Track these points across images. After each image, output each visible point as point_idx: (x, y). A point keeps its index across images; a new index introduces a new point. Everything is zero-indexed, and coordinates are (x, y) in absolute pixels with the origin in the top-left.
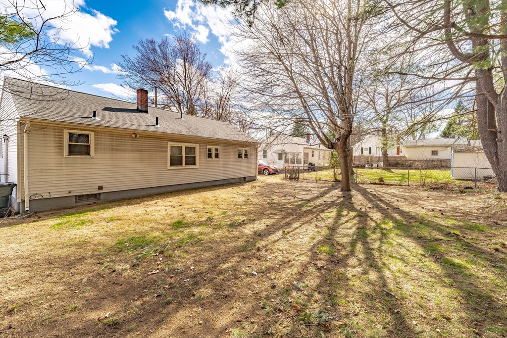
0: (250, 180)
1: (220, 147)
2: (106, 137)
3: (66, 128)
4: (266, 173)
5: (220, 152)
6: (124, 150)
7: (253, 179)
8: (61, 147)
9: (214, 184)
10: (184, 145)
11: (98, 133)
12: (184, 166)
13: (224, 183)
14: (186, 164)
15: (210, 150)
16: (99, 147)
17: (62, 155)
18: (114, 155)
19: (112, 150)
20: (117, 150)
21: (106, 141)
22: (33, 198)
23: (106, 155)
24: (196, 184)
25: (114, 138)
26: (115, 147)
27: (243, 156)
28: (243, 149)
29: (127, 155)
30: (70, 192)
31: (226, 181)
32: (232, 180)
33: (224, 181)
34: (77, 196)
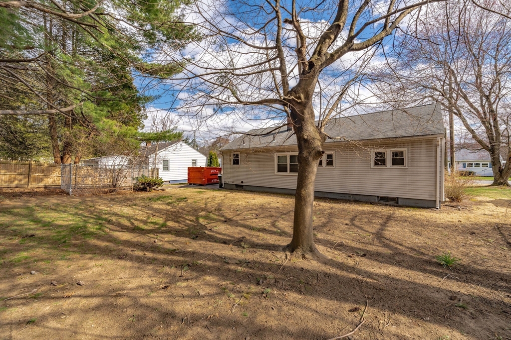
2: (244, 154)
3: (232, 152)
5: (334, 158)
7: (430, 206)
10: (288, 154)
11: (241, 152)
12: (288, 173)
14: (290, 171)
16: (241, 160)
17: (231, 164)
19: (247, 161)
21: (244, 156)
22: (225, 183)
23: (244, 164)
27: (388, 162)
28: (389, 150)
30: (233, 182)
31: (348, 196)
32: (361, 196)
33: (344, 195)
34: (236, 185)
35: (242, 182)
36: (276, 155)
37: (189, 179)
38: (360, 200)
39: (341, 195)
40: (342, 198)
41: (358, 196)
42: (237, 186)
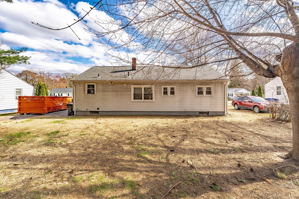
0: (215, 115)
1: (175, 86)
2: (100, 85)
3: (86, 83)
4: (257, 110)
5: (175, 90)
6: (108, 91)
7: (222, 115)
8: (84, 91)
9: (170, 114)
10: (143, 87)
11: (97, 83)
12: (143, 100)
13: (181, 114)
14: (145, 99)
15: (165, 89)
16: (98, 90)
17: (85, 94)
18: (104, 93)
19: (103, 91)
20: (105, 91)
21: (100, 87)
22: (77, 110)
23: (100, 93)
24: (153, 112)
25: (104, 85)
26: (104, 90)
27: (205, 93)
28: (204, 86)
29: (109, 93)
30: (87, 109)
31: (183, 113)
32: (191, 113)
33: (181, 113)
34: (90, 111)
35: (98, 109)
36: (133, 87)
37: (20, 109)
38: (190, 115)
39: (179, 113)
40: (179, 114)
41: (189, 113)
42: (92, 112)
